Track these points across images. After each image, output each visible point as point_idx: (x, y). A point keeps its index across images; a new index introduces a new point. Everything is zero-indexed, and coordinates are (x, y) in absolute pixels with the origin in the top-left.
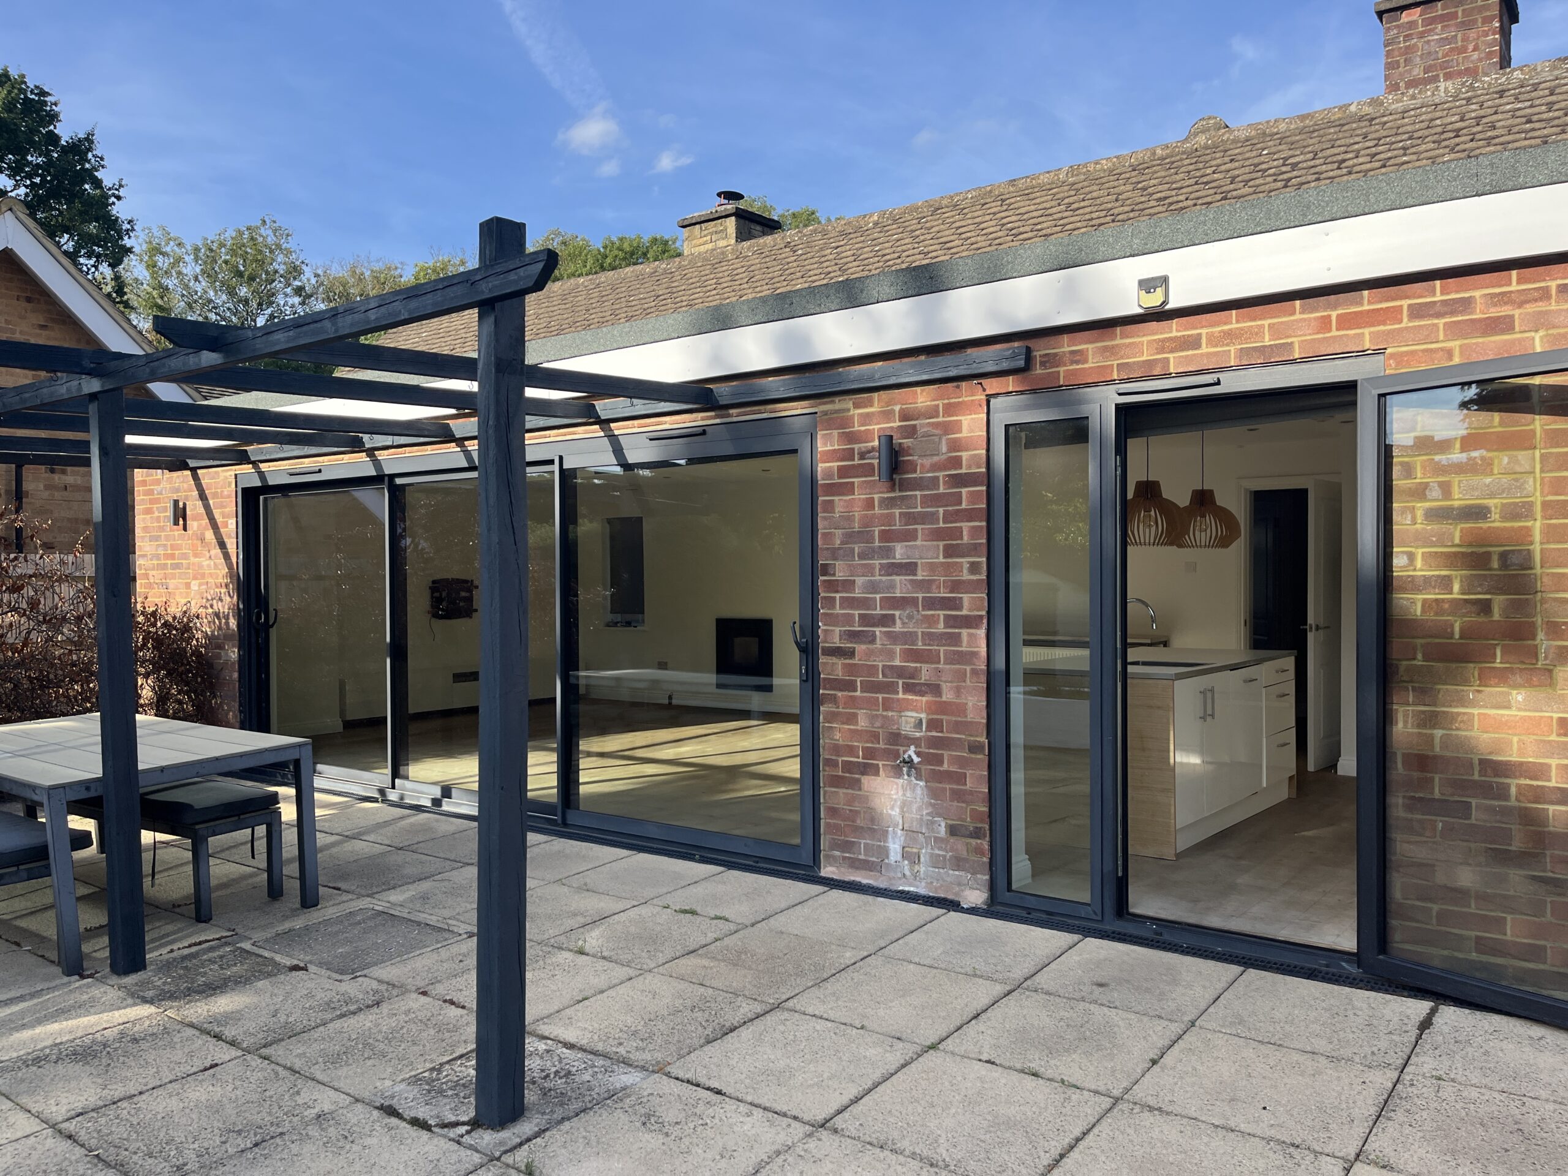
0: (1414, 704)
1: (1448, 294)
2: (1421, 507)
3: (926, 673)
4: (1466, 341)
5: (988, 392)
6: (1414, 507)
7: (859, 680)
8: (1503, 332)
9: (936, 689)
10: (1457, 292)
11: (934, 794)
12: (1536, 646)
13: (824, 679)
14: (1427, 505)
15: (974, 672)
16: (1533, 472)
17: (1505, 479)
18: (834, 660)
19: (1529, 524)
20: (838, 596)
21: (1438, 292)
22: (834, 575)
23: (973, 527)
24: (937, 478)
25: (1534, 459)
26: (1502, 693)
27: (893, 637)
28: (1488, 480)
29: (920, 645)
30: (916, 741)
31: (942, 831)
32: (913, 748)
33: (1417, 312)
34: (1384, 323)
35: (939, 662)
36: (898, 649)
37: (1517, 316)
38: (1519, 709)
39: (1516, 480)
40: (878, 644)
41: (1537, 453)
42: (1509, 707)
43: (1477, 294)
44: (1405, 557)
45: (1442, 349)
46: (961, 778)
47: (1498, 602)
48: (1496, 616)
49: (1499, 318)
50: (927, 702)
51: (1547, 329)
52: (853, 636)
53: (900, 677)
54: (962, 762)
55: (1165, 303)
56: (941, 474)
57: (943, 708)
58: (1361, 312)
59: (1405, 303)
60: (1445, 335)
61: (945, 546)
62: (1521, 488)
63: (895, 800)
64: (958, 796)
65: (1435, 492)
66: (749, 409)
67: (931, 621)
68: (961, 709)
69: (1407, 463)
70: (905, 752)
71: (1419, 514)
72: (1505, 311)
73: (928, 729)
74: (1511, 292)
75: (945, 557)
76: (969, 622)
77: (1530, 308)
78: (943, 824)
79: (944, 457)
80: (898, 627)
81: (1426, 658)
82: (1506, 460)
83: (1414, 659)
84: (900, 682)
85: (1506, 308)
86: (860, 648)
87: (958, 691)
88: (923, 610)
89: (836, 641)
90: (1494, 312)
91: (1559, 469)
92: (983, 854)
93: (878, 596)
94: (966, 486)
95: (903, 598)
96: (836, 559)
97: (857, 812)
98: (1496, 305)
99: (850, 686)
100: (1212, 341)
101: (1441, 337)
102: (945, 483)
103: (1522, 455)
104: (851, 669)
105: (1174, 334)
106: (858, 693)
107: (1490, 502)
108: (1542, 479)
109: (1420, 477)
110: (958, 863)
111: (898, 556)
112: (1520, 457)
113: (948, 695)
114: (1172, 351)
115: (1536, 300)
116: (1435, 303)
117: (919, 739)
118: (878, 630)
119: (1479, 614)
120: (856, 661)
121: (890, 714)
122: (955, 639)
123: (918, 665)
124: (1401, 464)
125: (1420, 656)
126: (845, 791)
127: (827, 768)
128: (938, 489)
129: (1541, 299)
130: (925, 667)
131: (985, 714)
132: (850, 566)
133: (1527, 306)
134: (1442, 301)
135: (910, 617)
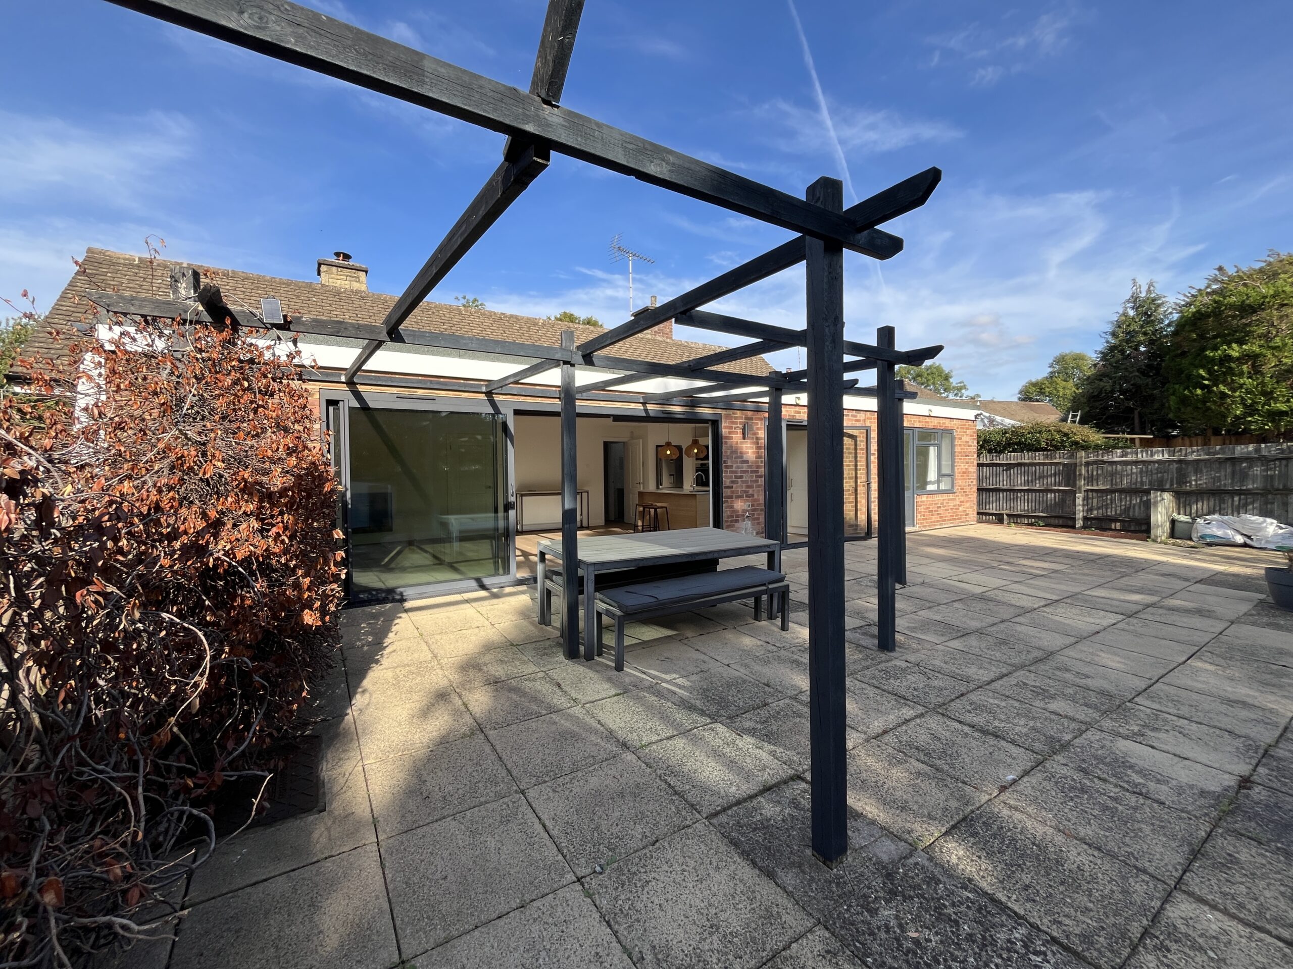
7: (734, 495)
9: (753, 495)
11: (753, 524)
13: (725, 496)
15: (761, 490)
18: (728, 490)
20: (728, 470)
22: (727, 464)
27: (743, 482)
29: (749, 484)
31: (755, 534)
32: (748, 513)
35: (754, 488)
36: (744, 485)
40: (739, 484)
46: (758, 519)
50: (751, 499)
52: (733, 482)
53: (744, 493)
54: (759, 514)
57: (755, 500)
64: (758, 524)
67: (752, 477)
68: (758, 500)
73: (752, 507)
76: (760, 477)
79: (755, 432)
80: (744, 479)
86: (734, 486)
88: (750, 474)
89: (728, 484)
93: (739, 470)
94: (759, 440)
95: (746, 470)
96: (728, 459)
99: (732, 497)
102: (755, 439)
104: (733, 492)
106: (734, 499)
113: (756, 497)
117: (749, 510)
118: (739, 480)
120: (733, 489)
121: (742, 504)
122: (757, 481)
130: (750, 489)
131: (764, 501)
132: (731, 461)
135: (747, 476)
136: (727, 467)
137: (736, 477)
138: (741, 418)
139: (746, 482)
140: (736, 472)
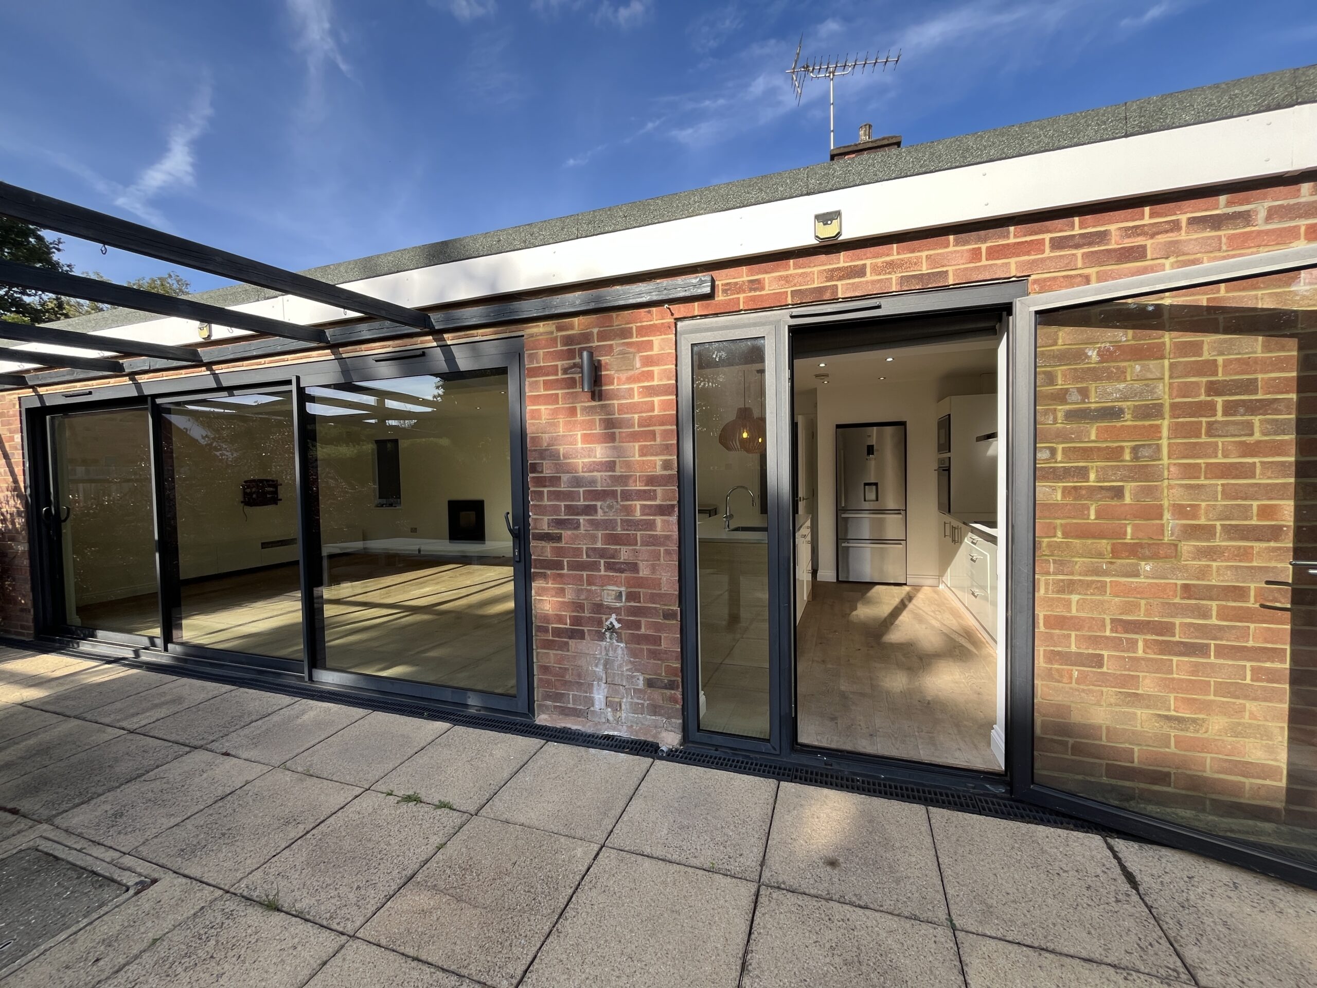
0: (1055, 574)
1: (1086, 228)
2: (1062, 409)
3: (625, 554)
4: (1102, 268)
5: (676, 316)
6: (1055, 410)
7: (565, 560)
8: (1136, 259)
9: (634, 567)
10: (1094, 226)
11: (633, 653)
12: (1163, 525)
13: (535, 560)
14: (1068, 407)
15: (667, 552)
16: (1162, 379)
17: (1137, 385)
18: (543, 543)
19: (1159, 422)
20: (545, 490)
21: (1077, 227)
22: (542, 472)
23: (665, 431)
24: (632, 389)
25: (1163, 366)
26: (1132, 564)
27: (595, 524)
28: (1122, 386)
29: (619, 531)
30: (617, 610)
31: (641, 684)
32: (614, 616)
33: (1057, 244)
34: (1028, 253)
35: (636, 544)
36: (599, 534)
37: (1148, 246)
38: (1147, 577)
39: (1147, 385)
40: (582, 531)
41: (1166, 363)
42: (1137, 575)
43: (1113, 227)
44: (1048, 451)
45: (1080, 275)
46: (657, 640)
47: (1130, 488)
48: (1128, 499)
49: (1132, 247)
50: (626, 578)
51: (1177, 256)
52: (560, 523)
53: (602, 557)
54: (658, 627)
55: (839, 234)
56: (635, 386)
57: (641, 582)
58: (1008, 245)
59: (1047, 237)
60: (1084, 263)
61: (640, 446)
62: (1152, 392)
63: (599, 659)
64: (654, 654)
65: (1075, 397)
66: (463, 333)
68: (657, 584)
69: (1050, 372)
70: (607, 620)
71: (1060, 415)
72: (1139, 241)
73: (628, 599)
74: (1144, 225)
75: (640, 456)
77: (1161, 238)
78: (641, 678)
79: (637, 372)
80: (600, 516)
81: (1065, 535)
82: (1138, 368)
83: (1055, 536)
84: (602, 561)
85: (1139, 238)
86: (566, 534)
87: (653, 569)
88: (622, 501)
89: (545, 528)
90: (1129, 243)
91: (1186, 376)
92: (676, 702)
93: (581, 490)
94: (657, 395)
95: (604, 491)
96: (544, 459)
97: (567, 669)
98: (1130, 237)
100: (876, 270)
101: (1080, 265)
102: (639, 393)
103: (1152, 364)
104: (559, 551)
105: (841, 265)
106: (565, 571)
107: (1124, 405)
108: (1170, 384)
109: (1060, 385)
110: (655, 710)
111: (598, 456)
112: (1151, 366)
114: (840, 279)
115: (1167, 232)
116: (1074, 236)
117: (620, 608)
118: (582, 519)
119: (1112, 498)
120: (562, 545)
121: (594, 588)
123: (618, 547)
124: (1044, 373)
125: (1059, 534)
126: (555, 652)
127: (539, 634)
128: (633, 398)
129: (1172, 230)
130: (624, 549)
131: (677, 586)
133: (1159, 236)
134: (1080, 235)
135: (610, 507)
136: (541, 482)
137: (570, 510)
138: (587, 337)
139: (608, 524)
140: (569, 496)
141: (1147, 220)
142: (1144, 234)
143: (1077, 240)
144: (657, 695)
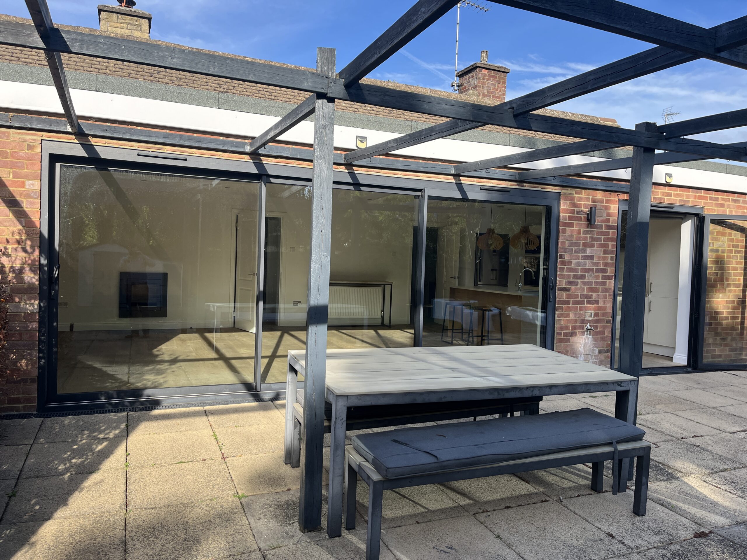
3: (594, 296)
5: (619, 198)
7: (571, 300)
9: (597, 302)
11: (595, 340)
12: (724, 283)
13: (558, 300)
15: (609, 295)
16: (726, 242)
18: (562, 292)
19: (725, 254)
20: (565, 267)
21: (714, 195)
22: (564, 259)
23: (613, 244)
24: (602, 225)
26: (718, 295)
27: (584, 283)
29: (593, 286)
30: (589, 321)
31: (597, 352)
32: (589, 324)
33: (710, 199)
35: (599, 292)
36: (586, 287)
37: (725, 204)
38: (721, 298)
39: (723, 244)
40: (579, 286)
41: (727, 238)
43: (720, 197)
45: (714, 209)
46: (603, 333)
47: (719, 272)
48: (719, 276)
49: (722, 204)
50: (594, 307)
51: (729, 209)
52: (570, 283)
53: (586, 298)
54: (604, 327)
55: (670, 181)
56: (604, 224)
57: (599, 308)
58: (701, 196)
59: (709, 196)
60: (715, 206)
61: (604, 250)
63: (582, 344)
64: (603, 339)
67: (597, 277)
68: (604, 308)
70: (586, 326)
73: (594, 317)
75: (603, 254)
76: (609, 278)
78: (597, 350)
79: (605, 218)
80: (586, 280)
82: (722, 238)
84: (586, 300)
86: (573, 288)
87: (604, 302)
88: (595, 273)
89: (564, 285)
91: (729, 242)
92: (609, 358)
93: (580, 268)
94: (611, 230)
95: (589, 268)
96: (565, 252)
97: (568, 351)
98: (722, 201)
99: (568, 302)
100: (675, 196)
102: (605, 227)
104: (569, 296)
105: (666, 191)
106: (571, 305)
107: (719, 248)
108: (727, 244)
111: (588, 253)
112: (724, 238)
113: (601, 304)
114: (666, 196)
117: (591, 320)
118: (579, 281)
119: (716, 276)
120: (571, 293)
121: (582, 312)
122: (604, 284)
123: (592, 293)
126: (564, 344)
127: (558, 336)
128: (602, 229)
130: (594, 294)
131: (612, 309)
132: (571, 255)
133: (727, 202)
134: (714, 197)
135: (591, 276)
136: (563, 263)
137: (575, 277)
138: (587, 199)
139: (590, 283)
140: (575, 270)
141: (725, 197)
142: (724, 201)
143: (714, 199)
144: (602, 356)
